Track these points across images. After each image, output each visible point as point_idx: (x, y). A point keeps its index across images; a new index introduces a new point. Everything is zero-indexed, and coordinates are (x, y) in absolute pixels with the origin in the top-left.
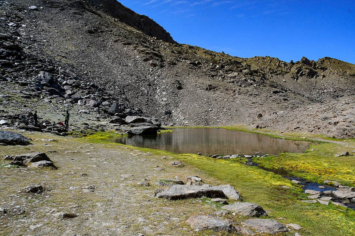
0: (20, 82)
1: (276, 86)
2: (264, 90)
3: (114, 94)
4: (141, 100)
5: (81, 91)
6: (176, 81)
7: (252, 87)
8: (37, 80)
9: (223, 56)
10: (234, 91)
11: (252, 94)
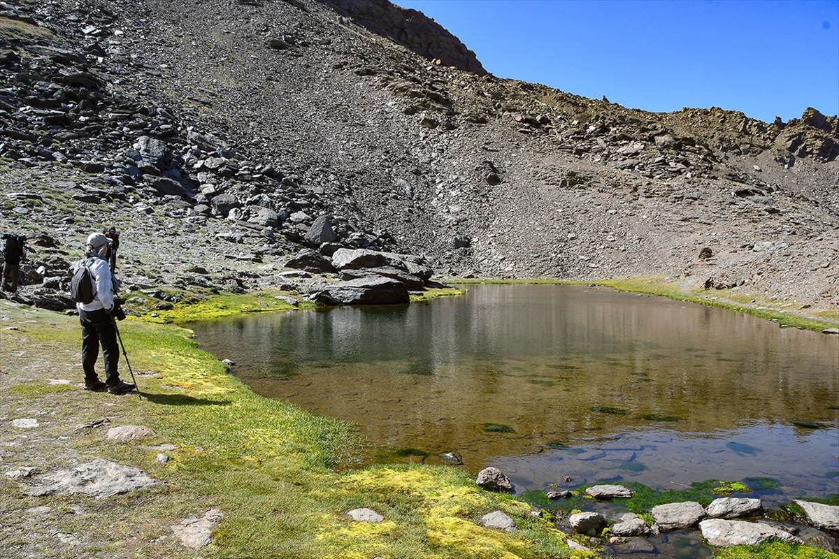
0: (84, 162)
1: (743, 179)
2: (713, 186)
3: (324, 194)
4: (392, 210)
5: (239, 185)
6: (485, 162)
7: (680, 179)
8: (128, 158)
9: (605, 108)
10: (636, 189)
11: (683, 197)
